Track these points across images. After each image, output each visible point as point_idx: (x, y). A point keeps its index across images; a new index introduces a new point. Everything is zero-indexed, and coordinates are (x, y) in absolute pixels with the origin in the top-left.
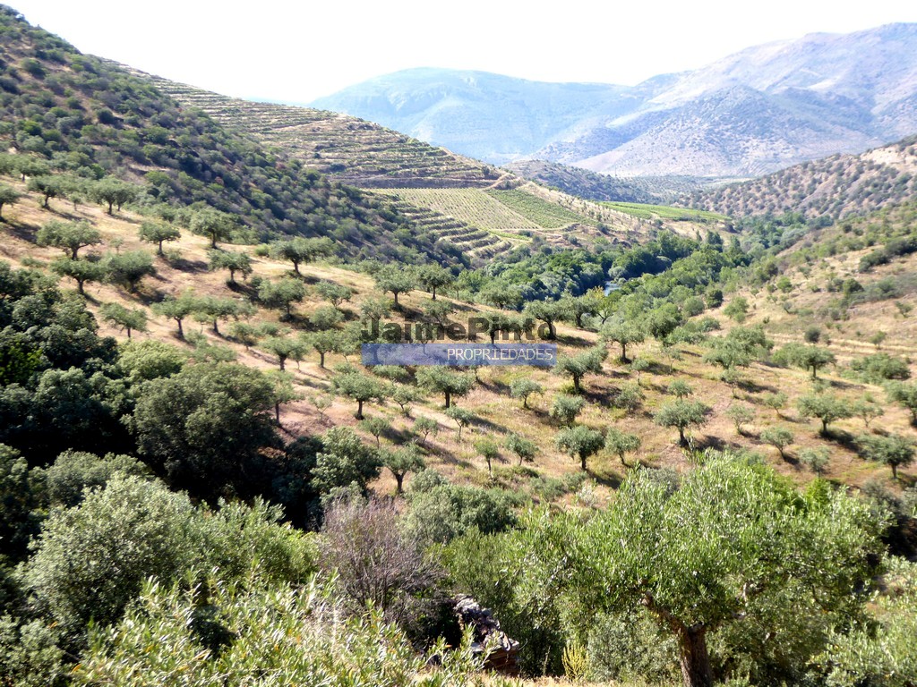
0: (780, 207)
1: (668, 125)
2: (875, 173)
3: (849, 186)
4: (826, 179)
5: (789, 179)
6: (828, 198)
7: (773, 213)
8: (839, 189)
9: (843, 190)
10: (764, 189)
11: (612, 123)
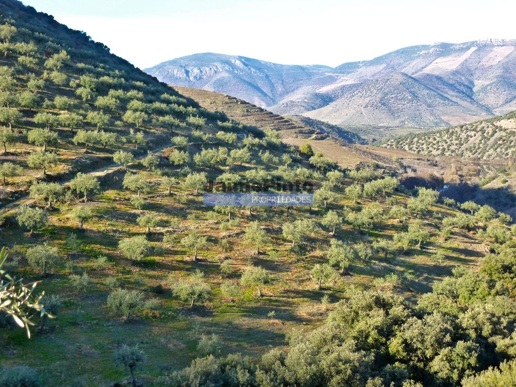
0: (449, 150)
1: (357, 94)
2: (504, 134)
3: (489, 139)
4: (475, 135)
5: (452, 133)
6: (477, 147)
7: (445, 153)
8: (483, 141)
9: (486, 142)
10: (438, 139)
11: (320, 90)
